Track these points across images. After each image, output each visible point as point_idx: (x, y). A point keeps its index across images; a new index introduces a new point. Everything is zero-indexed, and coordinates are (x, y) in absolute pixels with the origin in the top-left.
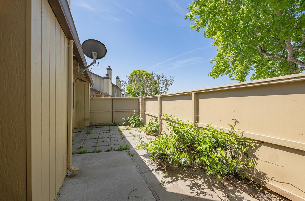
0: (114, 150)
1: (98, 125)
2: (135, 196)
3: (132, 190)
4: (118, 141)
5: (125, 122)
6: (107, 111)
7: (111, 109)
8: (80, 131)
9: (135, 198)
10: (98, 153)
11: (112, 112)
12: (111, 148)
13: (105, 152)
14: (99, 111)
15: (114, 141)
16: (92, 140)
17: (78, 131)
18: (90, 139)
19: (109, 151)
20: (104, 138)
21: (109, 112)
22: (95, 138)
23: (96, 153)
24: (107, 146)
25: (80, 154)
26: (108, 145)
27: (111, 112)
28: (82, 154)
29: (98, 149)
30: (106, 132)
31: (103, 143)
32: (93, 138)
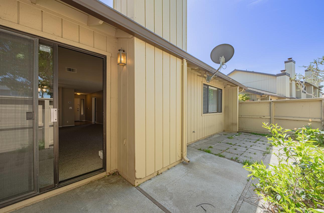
0: (238, 162)
1: (249, 132)
2: (206, 210)
3: (209, 203)
4: (255, 154)
5: (290, 134)
6: (263, 117)
7: (269, 115)
8: (225, 134)
9: (204, 210)
10: (219, 157)
11: (270, 118)
12: (237, 158)
13: (227, 159)
14: (251, 117)
15: (250, 153)
16: (227, 144)
17: (223, 134)
18: (226, 143)
19: (232, 159)
20: (241, 146)
21: (266, 118)
22: (231, 144)
23: (217, 157)
24: (235, 154)
25: (204, 152)
26: (237, 154)
27: (268, 119)
28: (206, 153)
29: (223, 154)
30: (250, 142)
31: (235, 150)
32: (229, 143)
